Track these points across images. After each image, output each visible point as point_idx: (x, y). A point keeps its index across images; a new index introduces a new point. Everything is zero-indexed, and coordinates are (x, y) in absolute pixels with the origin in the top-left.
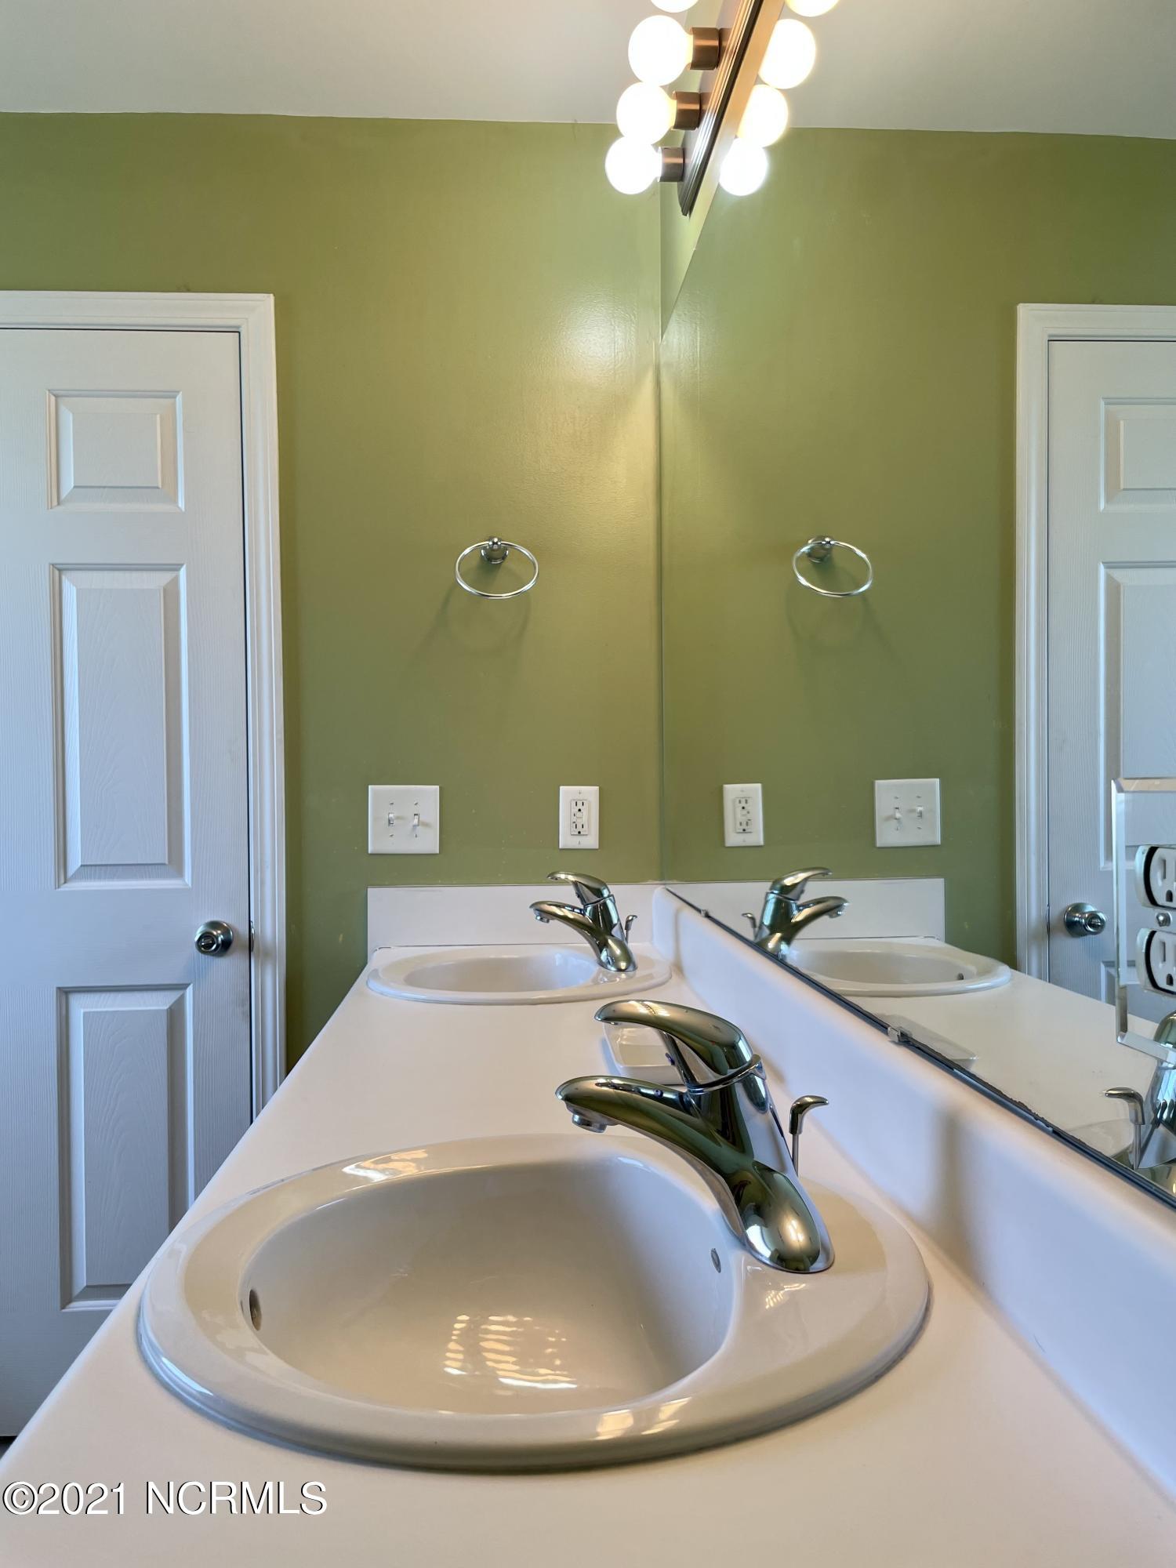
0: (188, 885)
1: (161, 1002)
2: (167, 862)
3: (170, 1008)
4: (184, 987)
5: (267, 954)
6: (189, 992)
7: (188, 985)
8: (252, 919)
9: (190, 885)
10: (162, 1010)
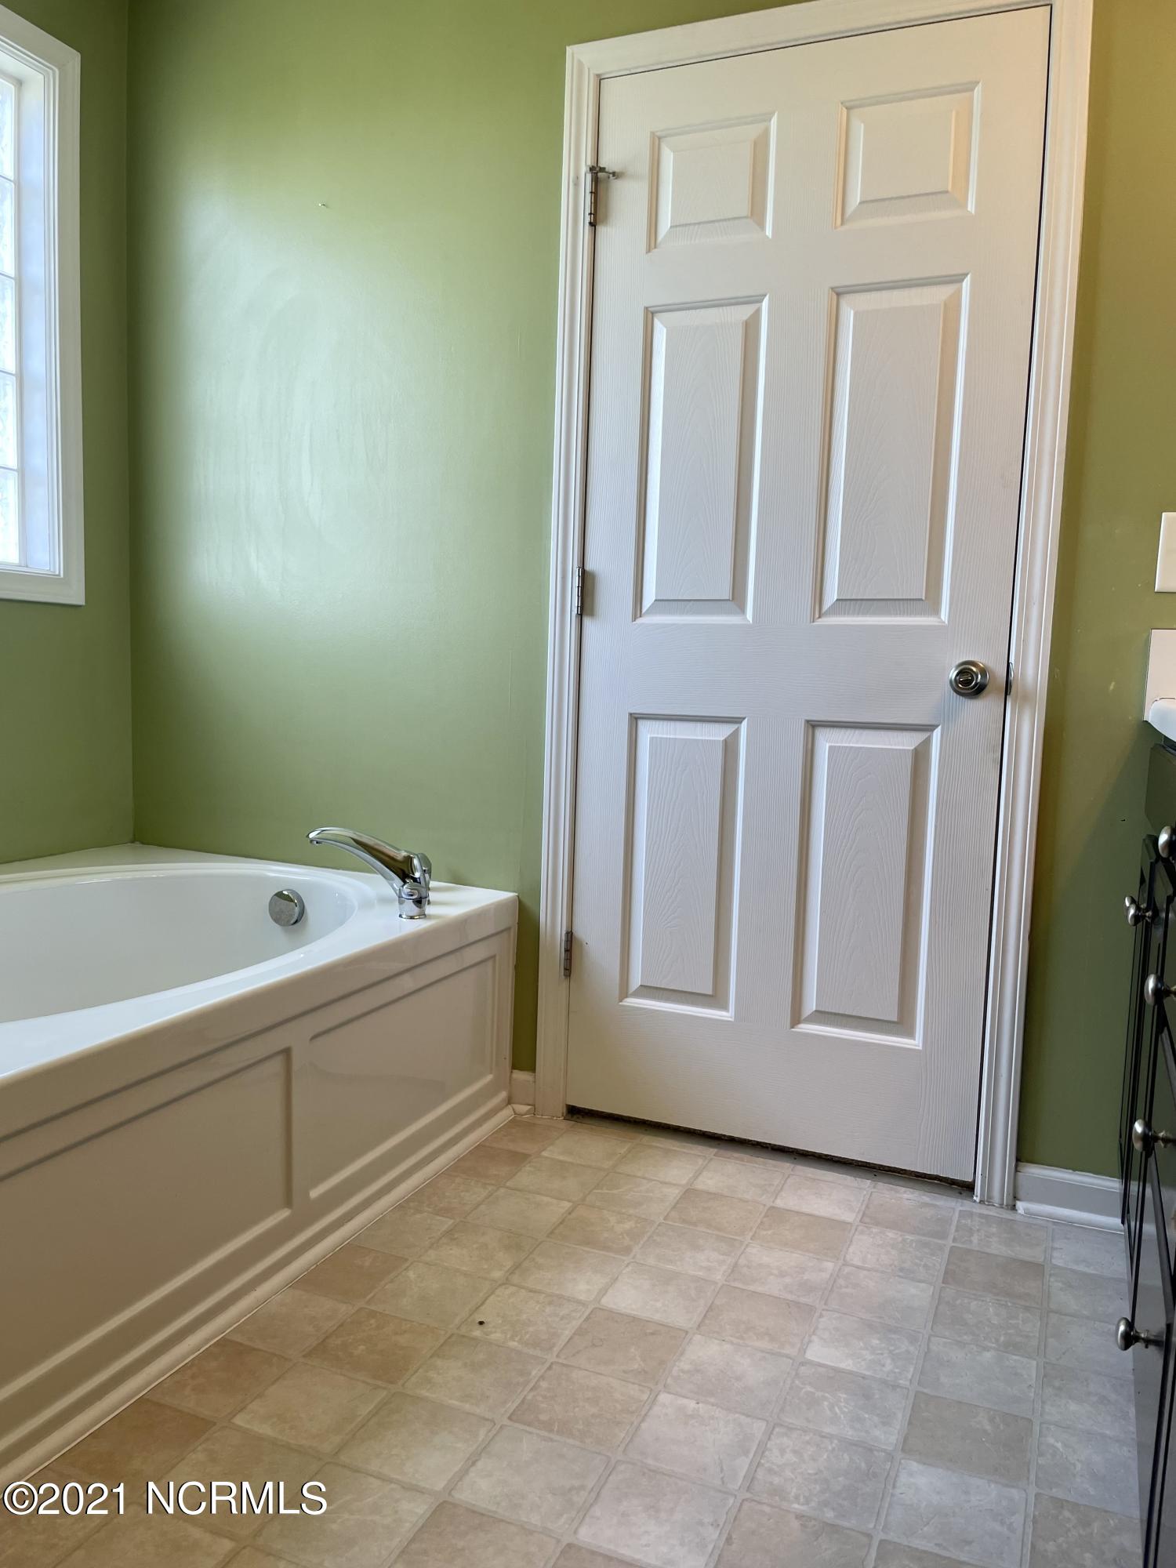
0: (944, 622)
1: (907, 742)
2: (924, 598)
3: (915, 749)
4: (930, 728)
5: (1027, 698)
6: (937, 734)
7: (937, 726)
8: (1012, 660)
9: (947, 622)
10: (908, 750)
